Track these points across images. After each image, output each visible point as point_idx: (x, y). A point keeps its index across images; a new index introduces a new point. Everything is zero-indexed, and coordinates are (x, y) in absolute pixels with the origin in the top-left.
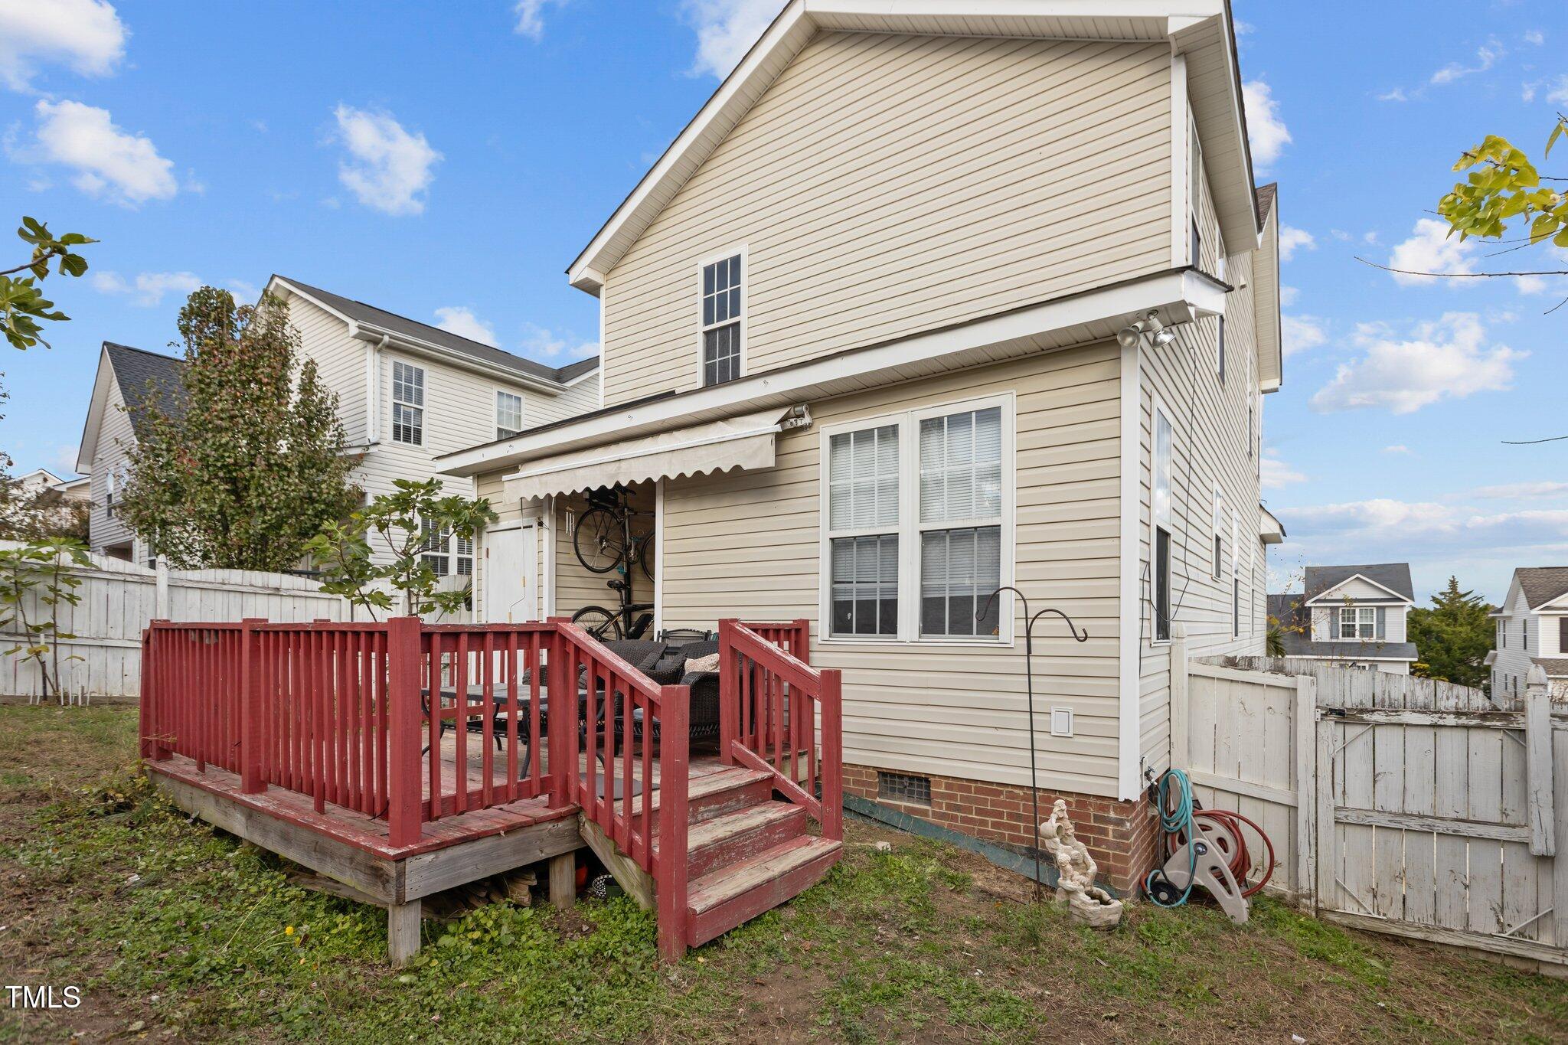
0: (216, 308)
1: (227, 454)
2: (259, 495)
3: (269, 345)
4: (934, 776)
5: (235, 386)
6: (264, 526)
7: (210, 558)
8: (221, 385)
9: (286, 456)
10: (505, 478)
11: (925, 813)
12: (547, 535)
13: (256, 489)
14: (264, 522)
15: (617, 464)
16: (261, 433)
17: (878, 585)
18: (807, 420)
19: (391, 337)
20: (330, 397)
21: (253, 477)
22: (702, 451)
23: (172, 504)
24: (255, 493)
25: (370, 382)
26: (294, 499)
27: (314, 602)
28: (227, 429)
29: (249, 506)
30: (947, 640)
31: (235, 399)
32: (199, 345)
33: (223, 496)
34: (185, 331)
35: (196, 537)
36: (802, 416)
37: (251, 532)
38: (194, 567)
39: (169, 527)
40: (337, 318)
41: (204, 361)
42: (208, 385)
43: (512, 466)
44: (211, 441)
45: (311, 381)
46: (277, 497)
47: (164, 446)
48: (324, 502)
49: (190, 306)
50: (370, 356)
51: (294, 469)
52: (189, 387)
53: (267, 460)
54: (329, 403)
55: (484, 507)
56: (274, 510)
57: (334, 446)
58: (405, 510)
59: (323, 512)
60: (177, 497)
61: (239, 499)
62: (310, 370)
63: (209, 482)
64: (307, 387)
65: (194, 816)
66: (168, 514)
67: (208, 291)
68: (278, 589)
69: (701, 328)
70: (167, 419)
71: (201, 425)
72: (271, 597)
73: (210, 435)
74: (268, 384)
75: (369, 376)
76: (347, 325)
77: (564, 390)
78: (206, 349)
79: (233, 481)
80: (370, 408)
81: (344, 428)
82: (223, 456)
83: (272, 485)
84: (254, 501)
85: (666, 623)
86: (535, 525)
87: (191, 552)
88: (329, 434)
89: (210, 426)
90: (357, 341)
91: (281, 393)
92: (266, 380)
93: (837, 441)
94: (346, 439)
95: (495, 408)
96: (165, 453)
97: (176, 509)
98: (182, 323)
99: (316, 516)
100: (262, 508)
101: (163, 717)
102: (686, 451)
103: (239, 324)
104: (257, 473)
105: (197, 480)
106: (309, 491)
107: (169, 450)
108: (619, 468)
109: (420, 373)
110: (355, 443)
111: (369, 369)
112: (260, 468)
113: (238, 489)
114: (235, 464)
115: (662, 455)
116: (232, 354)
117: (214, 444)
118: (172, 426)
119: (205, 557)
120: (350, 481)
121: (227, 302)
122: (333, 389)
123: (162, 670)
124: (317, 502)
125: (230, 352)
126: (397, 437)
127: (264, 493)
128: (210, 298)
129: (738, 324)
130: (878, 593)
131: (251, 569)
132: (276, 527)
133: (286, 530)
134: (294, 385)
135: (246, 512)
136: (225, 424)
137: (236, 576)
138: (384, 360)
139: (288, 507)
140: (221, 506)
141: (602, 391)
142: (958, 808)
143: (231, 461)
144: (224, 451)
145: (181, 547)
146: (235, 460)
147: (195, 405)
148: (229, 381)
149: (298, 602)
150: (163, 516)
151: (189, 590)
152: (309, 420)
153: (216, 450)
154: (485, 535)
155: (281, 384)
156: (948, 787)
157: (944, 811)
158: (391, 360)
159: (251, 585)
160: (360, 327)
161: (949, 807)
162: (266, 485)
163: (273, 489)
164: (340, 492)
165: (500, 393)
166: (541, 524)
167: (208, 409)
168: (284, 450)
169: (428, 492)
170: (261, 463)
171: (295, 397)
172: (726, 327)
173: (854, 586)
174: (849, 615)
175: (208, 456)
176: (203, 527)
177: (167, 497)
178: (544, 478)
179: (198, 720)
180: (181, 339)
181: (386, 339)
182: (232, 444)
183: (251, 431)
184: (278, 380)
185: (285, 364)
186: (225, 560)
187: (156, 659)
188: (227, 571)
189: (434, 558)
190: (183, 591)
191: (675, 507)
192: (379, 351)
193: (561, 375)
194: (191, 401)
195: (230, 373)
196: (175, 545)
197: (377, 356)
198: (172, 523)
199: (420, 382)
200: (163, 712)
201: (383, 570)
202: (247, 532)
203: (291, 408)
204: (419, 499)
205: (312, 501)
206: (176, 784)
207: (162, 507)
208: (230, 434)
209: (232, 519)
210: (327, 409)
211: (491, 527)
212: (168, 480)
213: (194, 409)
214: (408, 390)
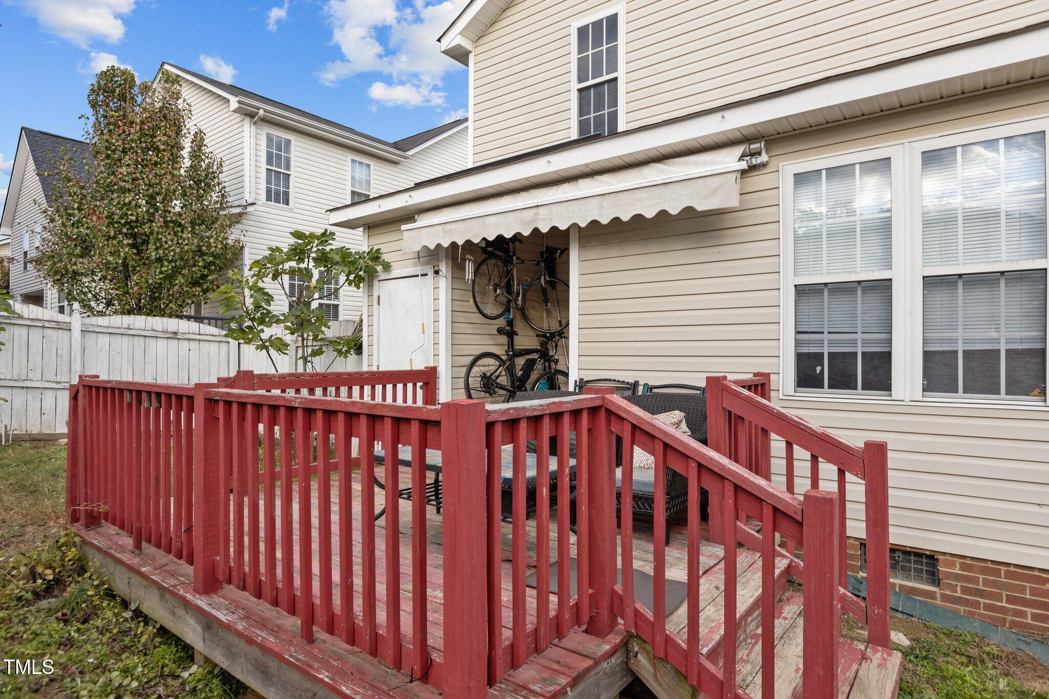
0: (120, 85)
1: (130, 213)
2: (157, 249)
3: (165, 117)
4: (944, 554)
5: (137, 153)
6: (161, 276)
7: (114, 305)
8: (124, 152)
9: (180, 215)
10: (404, 227)
11: (932, 595)
12: (443, 283)
13: (155, 244)
14: (161, 273)
15: (535, 210)
16: (158, 194)
17: (859, 336)
18: (764, 158)
19: (265, 111)
20: (216, 163)
21: (152, 233)
22: (639, 194)
23: (81, 257)
24: (154, 247)
25: (247, 151)
26: (187, 252)
27: (207, 343)
28: (129, 190)
29: (148, 258)
30: (960, 400)
31: (137, 163)
32: (105, 117)
33: (127, 249)
34: (94, 105)
35: (103, 288)
36: (759, 154)
37: (150, 281)
38: (101, 314)
39: (79, 278)
40: (220, 96)
41: (110, 131)
42: (114, 151)
43: (408, 216)
44: (116, 201)
45: (200, 149)
46: (173, 250)
47: (76, 206)
48: (212, 255)
49: (98, 83)
50: (248, 128)
51: (187, 225)
52: (98, 152)
53: (164, 217)
54: (215, 167)
55: (375, 256)
56: (170, 262)
57: (218, 206)
58: (301, 260)
59: (211, 263)
60: (86, 252)
61: (139, 252)
62: (199, 140)
63: (114, 238)
64: (197, 153)
65: (133, 607)
66: (79, 266)
67: (113, 70)
68: (175, 333)
69: (575, 86)
70: (78, 182)
71: (108, 186)
72: (169, 340)
73: (115, 195)
74: (164, 150)
75: (246, 145)
76: (228, 101)
77: (405, 158)
78: (112, 120)
79: (134, 236)
80: (247, 173)
81: (227, 190)
82: (126, 214)
83: (168, 239)
84: (153, 254)
85: (582, 372)
86: (431, 273)
87: (98, 300)
88: (215, 196)
89: (116, 187)
90: (237, 115)
91: (175, 159)
92: (163, 147)
93: (801, 179)
94: (229, 199)
95: (349, 174)
96: (76, 212)
97: (85, 261)
98: (91, 98)
99: (205, 267)
100: (159, 260)
101: (92, 481)
102: (621, 194)
103: (139, 99)
104: (156, 229)
105: (104, 236)
106: (199, 246)
107: (80, 209)
108: (537, 214)
109: (288, 142)
110: (236, 204)
111: (246, 139)
112: (158, 225)
113: (139, 243)
114: (137, 221)
115: (590, 200)
116: (134, 125)
117: (119, 203)
118: (82, 188)
119: (109, 304)
120: (233, 235)
121: (129, 79)
122: (219, 156)
123: (91, 431)
124: (205, 255)
125: (132, 123)
126: (269, 198)
127: (161, 246)
128: (114, 76)
129: (616, 79)
130: (859, 344)
131: (148, 315)
132: (170, 277)
133: (180, 280)
134: (185, 153)
135: (144, 264)
136: (128, 186)
137: (139, 322)
138: (259, 131)
139: (182, 259)
140: (125, 258)
141: (471, 150)
142: (981, 593)
143: (134, 218)
144: (128, 209)
145: (90, 295)
146: (137, 218)
147: (103, 169)
148: (132, 148)
149: (193, 345)
150: (75, 268)
151: (99, 334)
152: (197, 183)
153: (120, 209)
154: (376, 283)
155: (175, 151)
156: (964, 567)
157: (959, 594)
158: (265, 131)
159: (154, 330)
160: (239, 102)
161: (965, 590)
162: (164, 239)
163: (170, 243)
164: (225, 247)
165: (353, 161)
166: (437, 272)
167: (113, 173)
168: (178, 209)
169: (322, 243)
170: (159, 221)
171: (187, 163)
172: (602, 84)
173: (826, 337)
174: (818, 369)
175: (113, 214)
176: (109, 277)
177: (78, 251)
178: (448, 227)
179: (134, 492)
180: (89, 112)
181: (261, 112)
182: (134, 203)
183: (151, 191)
184: (172, 147)
185: (178, 132)
186: (127, 307)
187: (85, 418)
188: (132, 317)
189: (328, 306)
190: (94, 335)
191: (593, 254)
192: (255, 123)
193: (403, 146)
194: (99, 165)
195: (132, 140)
196: (85, 294)
197: (253, 127)
198: (82, 274)
199: (288, 150)
200: (92, 475)
201: (282, 318)
202: (147, 282)
203: (182, 172)
204: (314, 249)
205: (202, 254)
206: (111, 564)
207: (74, 260)
208: (133, 195)
209: (134, 270)
210: (213, 173)
211: (383, 276)
212: (78, 236)
213: (101, 172)
214: (279, 157)
